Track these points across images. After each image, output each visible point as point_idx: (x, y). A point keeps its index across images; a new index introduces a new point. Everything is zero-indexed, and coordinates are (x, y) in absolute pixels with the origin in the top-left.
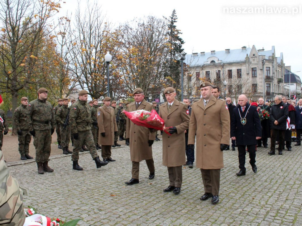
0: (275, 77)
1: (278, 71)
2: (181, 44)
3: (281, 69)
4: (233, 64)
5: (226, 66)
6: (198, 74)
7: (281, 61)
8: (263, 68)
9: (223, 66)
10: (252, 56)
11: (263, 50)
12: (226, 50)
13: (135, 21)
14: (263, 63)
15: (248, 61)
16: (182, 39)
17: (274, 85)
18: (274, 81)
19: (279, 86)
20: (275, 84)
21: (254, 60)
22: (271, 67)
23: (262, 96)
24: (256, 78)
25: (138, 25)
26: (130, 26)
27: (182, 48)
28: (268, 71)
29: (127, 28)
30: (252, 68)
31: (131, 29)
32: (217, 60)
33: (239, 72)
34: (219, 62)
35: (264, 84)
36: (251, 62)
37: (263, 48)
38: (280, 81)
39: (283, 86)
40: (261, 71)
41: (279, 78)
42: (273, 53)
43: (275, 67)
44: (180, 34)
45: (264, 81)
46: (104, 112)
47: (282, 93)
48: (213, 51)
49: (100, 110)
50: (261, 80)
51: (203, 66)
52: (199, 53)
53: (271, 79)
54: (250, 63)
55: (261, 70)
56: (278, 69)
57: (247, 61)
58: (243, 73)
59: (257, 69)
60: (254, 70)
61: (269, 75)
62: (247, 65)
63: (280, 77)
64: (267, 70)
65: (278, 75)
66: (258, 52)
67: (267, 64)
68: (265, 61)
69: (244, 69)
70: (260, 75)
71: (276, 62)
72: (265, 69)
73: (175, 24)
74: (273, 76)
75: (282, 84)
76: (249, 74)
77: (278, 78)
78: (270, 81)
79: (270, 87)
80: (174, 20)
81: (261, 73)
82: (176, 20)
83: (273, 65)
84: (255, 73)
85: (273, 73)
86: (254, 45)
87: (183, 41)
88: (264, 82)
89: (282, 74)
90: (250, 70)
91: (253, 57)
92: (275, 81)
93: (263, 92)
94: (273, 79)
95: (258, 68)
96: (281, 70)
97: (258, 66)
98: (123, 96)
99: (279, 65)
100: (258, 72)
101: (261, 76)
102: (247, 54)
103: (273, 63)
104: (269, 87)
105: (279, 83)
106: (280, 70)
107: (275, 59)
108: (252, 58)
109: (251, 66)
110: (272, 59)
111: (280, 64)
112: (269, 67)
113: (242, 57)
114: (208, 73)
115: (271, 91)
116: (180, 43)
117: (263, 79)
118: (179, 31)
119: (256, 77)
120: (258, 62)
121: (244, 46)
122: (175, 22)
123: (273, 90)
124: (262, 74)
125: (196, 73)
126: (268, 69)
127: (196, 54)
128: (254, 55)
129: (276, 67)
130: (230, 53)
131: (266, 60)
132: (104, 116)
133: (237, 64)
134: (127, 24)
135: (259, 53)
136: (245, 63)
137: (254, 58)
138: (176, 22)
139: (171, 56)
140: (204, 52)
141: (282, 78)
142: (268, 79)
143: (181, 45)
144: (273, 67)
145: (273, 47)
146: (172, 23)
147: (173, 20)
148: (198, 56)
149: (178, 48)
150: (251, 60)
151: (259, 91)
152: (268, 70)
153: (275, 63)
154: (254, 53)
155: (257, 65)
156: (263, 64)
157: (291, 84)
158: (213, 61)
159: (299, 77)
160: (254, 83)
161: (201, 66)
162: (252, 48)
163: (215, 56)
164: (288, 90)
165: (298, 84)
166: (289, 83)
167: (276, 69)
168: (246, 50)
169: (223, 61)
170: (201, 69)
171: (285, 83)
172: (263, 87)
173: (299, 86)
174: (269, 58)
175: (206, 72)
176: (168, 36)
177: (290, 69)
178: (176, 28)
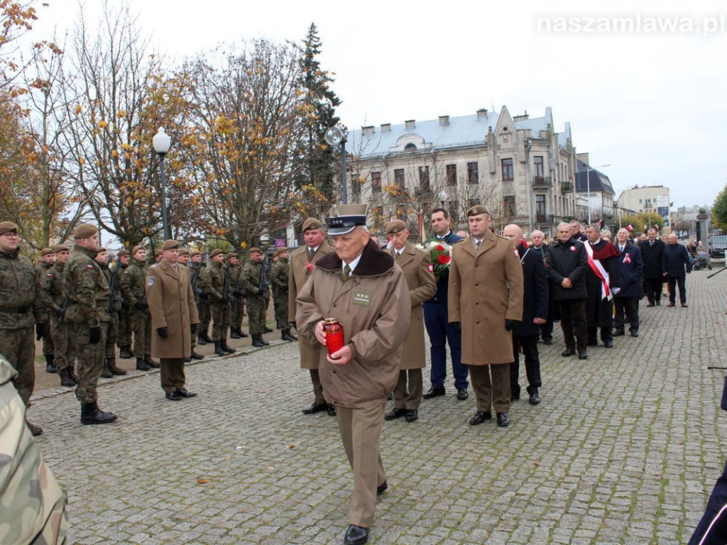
0: (555, 180)
1: (560, 166)
2: (334, 105)
3: (566, 159)
4: (458, 152)
5: (442, 155)
6: (376, 177)
7: (567, 142)
8: (528, 158)
9: (434, 155)
10: (500, 132)
11: (526, 116)
12: (440, 117)
13: (220, 52)
14: (526, 146)
15: (492, 143)
16: (335, 95)
17: (553, 197)
18: (553, 188)
19: (564, 199)
20: (555, 196)
21: (505, 141)
22: (545, 155)
23: (528, 225)
24: (511, 182)
25: (229, 61)
26: (209, 64)
27: (334, 116)
28: (540, 166)
29: (201, 67)
30: (502, 160)
31: (212, 70)
32: (421, 141)
33: (472, 168)
34: (428, 146)
35: (531, 196)
36: (499, 146)
37: (526, 112)
38: (566, 188)
39: (573, 201)
40: (523, 166)
41: (564, 181)
43: (554, 156)
44: (330, 82)
45: (531, 189)
46: (164, 277)
47: (572, 215)
48: (409, 121)
49: (154, 273)
50: (523, 187)
51: (386, 157)
52: (377, 125)
53: (547, 184)
54: (497, 148)
55: (523, 163)
56: (560, 161)
57: (489, 144)
58: (483, 171)
59: (514, 160)
60: (506, 164)
61: (540, 174)
62: (491, 152)
63: (566, 179)
64: (536, 164)
65: (560, 174)
66: (515, 121)
67: (537, 151)
68: (530, 141)
69: (484, 161)
70: (520, 174)
71: (556, 144)
72: (532, 161)
73: (316, 58)
74: (551, 178)
75: (571, 194)
76: (496, 174)
77: (561, 181)
78: (544, 189)
79: (544, 202)
80: (313, 49)
81: (523, 171)
82: (318, 49)
83: (551, 152)
84: (510, 171)
85: (551, 171)
86: (504, 106)
87: (337, 100)
88: (531, 192)
89: (570, 170)
90: (499, 164)
91: (504, 132)
92: (555, 188)
93: (530, 215)
94: (550, 184)
95: (516, 159)
96: (569, 163)
97: (516, 155)
98: (197, 234)
99: (563, 150)
100: (517, 168)
101: (523, 178)
102: (490, 127)
104: (542, 203)
105: (564, 194)
106: (565, 164)
107: (553, 138)
108: (500, 135)
109: (499, 154)
110: (548, 138)
111: (566, 149)
112: (542, 157)
113: (478, 135)
114: (399, 174)
115: (548, 213)
116: (331, 104)
117: (528, 184)
118: (329, 76)
119: (512, 179)
120: (515, 144)
121: (481, 108)
122: (316, 52)
123: (551, 210)
124: (525, 173)
125: (372, 173)
126: (539, 160)
127: (370, 130)
128: (505, 129)
129: (557, 156)
130: (451, 124)
131: (534, 139)
132: (163, 287)
133: (468, 150)
134: (201, 58)
135: (518, 125)
136: (486, 147)
137: (505, 137)
138: (319, 52)
139: (311, 135)
140: (389, 125)
141: (571, 181)
142: (540, 184)
143: (332, 108)
144: (550, 155)
145: (549, 111)
146: (310, 54)
147: (310, 48)
148: (374, 133)
149: (325, 115)
150: (499, 140)
151: (520, 212)
152: (540, 162)
153: (554, 147)
154: (505, 123)
155: (514, 151)
156: (528, 149)
157: (591, 195)
158: (410, 146)
159: (607, 178)
160: (508, 195)
161: (384, 158)
162: (499, 113)
163: (415, 132)
164: (585, 208)
165: (607, 193)
166: (587, 191)
167: (558, 161)
168: (487, 118)
169: (434, 145)
170: (383, 163)
171: (577, 191)
172: (529, 204)
173: (608, 197)
174: (540, 136)
175: (395, 170)
176: (302, 87)
177: (588, 161)
178: (319, 68)
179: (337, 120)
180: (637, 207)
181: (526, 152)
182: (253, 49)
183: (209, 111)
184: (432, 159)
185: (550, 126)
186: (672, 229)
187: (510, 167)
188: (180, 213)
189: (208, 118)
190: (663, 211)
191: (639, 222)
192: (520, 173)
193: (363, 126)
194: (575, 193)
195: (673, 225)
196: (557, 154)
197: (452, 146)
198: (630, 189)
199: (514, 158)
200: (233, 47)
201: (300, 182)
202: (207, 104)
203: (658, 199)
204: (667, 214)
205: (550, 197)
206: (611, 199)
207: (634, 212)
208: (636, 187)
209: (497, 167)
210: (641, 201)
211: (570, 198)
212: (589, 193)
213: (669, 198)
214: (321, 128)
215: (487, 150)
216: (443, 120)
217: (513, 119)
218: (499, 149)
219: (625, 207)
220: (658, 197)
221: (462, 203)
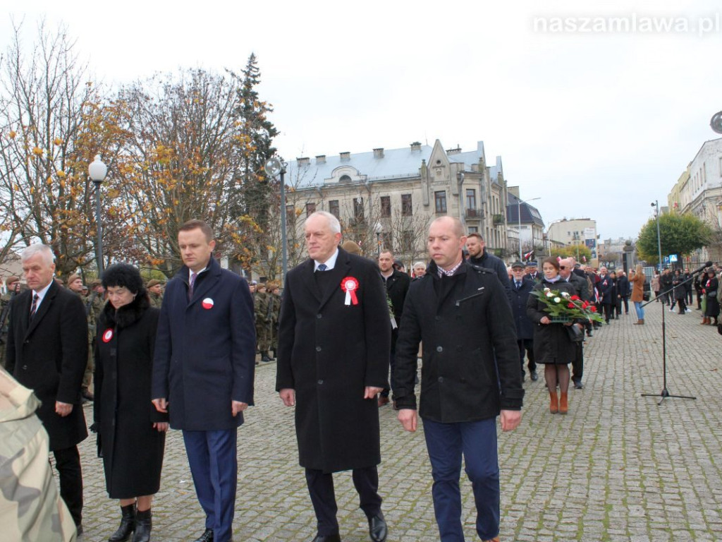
0: (487, 212)
1: (492, 198)
2: (271, 136)
3: (498, 192)
4: (392, 184)
5: (376, 187)
6: (311, 209)
7: (499, 175)
8: (460, 191)
9: (368, 186)
10: (433, 166)
11: (459, 150)
12: (374, 150)
13: (156, 80)
14: (459, 179)
15: (425, 176)
16: (273, 125)
17: (485, 229)
18: (485, 221)
19: (496, 231)
20: (487, 228)
21: (439, 173)
22: (477, 188)
25: (166, 90)
26: (145, 92)
27: (272, 146)
28: (472, 199)
29: (136, 95)
30: (436, 192)
31: (147, 98)
32: (356, 173)
33: (406, 200)
34: (362, 178)
36: (432, 179)
37: (458, 146)
38: (497, 221)
39: (505, 233)
40: (456, 198)
41: (496, 213)
42: (481, 158)
43: (486, 188)
44: (268, 112)
47: (504, 247)
48: (344, 153)
51: (321, 189)
52: (312, 157)
53: (479, 216)
54: (430, 180)
55: (456, 195)
56: (492, 194)
57: (423, 176)
58: (416, 203)
59: (447, 193)
60: (440, 196)
61: (473, 207)
62: (425, 185)
63: (498, 212)
64: (469, 196)
65: (492, 207)
66: (448, 154)
67: (469, 183)
68: (463, 174)
69: (417, 193)
70: (453, 207)
71: (488, 177)
72: (464, 193)
73: (255, 88)
74: (483, 210)
75: (503, 226)
76: (430, 206)
77: (493, 213)
78: (476, 221)
81: (456, 203)
82: (257, 79)
83: (483, 185)
84: (443, 203)
85: (483, 203)
86: (437, 140)
87: (275, 130)
89: (501, 203)
90: (432, 196)
91: (437, 165)
92: (487, 221)
94: (482, 217)
95: (449, 191)
96: (500, 196)
97: (449, 188)
99: (494, 183)
100: (450, 201)
101: (455, 211)
103: (481, 180)
105: (495, 226)
106: (497, 197)
107: (485, 171)
108: (434, 168)
109: (432, 187)
110: (479, 171)
111: (497, 182)
112: (474, 190)
113: (412, 167)
114: (334, 205)
116: (268, 135)
117: (461, 216)
118: (267, 106)
119: (445, 212)
120: (448, 177)
121: (415, 141)
122: (254, 82)
124: (458, 205)
125: (307, 205)
126: (471, 193)
127: (305, 161)
128: (439, 162)
129: (489, 190)
130: (385, 157)
131: (466, 172)
133: (402, 183)
134: (137, 87)
135: (451, 158)
136: (420, 179)
137: (439, 170)
138: (258, 83)
139: (247, 165)
140: (324, 156)
141: (502, 214)
142: (473, 216)
143: (270, 139)
144: (482, 188)
145: (481, 145)
146: (248, 84)
147: (249, 77)
148: (309, 164)
149: (262, 146)
150: (433, 173)
152: (472, 195)
153: (486, 180)
154: (438, 157)
155: (447, 184)
156: (460, 182)
157: (522, 228)
158: (345, 178)
159: (536, 211)
161: (319, 189)
162: (433, 146)
163: (350, 164)
164: (517, 240)
165: (537, 226)
166: (518, 223)
167: (490, 194)
168: (421, 151)
169: (368, 177)
170: (318, 195)
171: (508, 224)
173: (538, 230)
174: (472, 170)
175: (330, 202)
176: (240, 118)
177: (518, 193)
178: (257, 98)
179: (275, 150)
180: (566, 239)
181: (458, 185)
182: (190, 79)
183: (144, 140)
184: (366, 191)
185: (482, 159)
186: (600, 261)
187: (443, 199)
190: (591, 243)
192: (453, 205)
193: (299, 157)
194: (506, 226)
195: (600, 256)
196: (489, 187)
197: (386, 179)
198: (559, 221)
199: (447, 190)
200: (170, 76)
201: (235, 212)
202: (142, 133)
203: (585, 232)
204: (594, 246)
205: (482, 229)
206: (541, 231)
207: (563, 244)
208: (565, 220)
209: (430, 199)
210: (569, 233)
211: (502, 230)
212: (520, 225)
213: (596, 231)
214: (257, 158)
215: (420, 183)
216: (377, 153)
217: (446, 152)
218: (432, 182)
219: (554, 240)
220: (586, 229)
221: (397, 235)
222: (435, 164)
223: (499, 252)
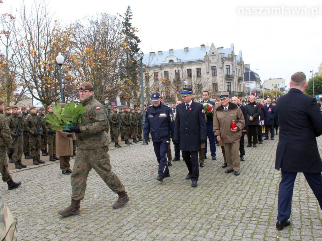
0: (235, 76)
1: (237, 70)
2: (137, 43)
3: (240, 67)
4: (192, 63)
5: (185, 65)
6: (156, 74)
7: (240, 59)
8: (223, 66)
9: (182, 65)
10: (211, 55)
11: (222, 48)
12: (184, 48)
13: (86, 19)
14: (222, 61)
15: (207, 60)
16: (138, 38)
17: (234, 83)
18: (234, 79)
19: (239, 84)
20: (235, 83)
21: (213, 58)
22: (231, 65)
25: (91, 23)
26: (81, 24)
27: (137, 48)
28: (228, 70)
29: (78, 26)
30: (212, 67)
31: (83, 27)
32: (176, 59)
33: (199, 71)
34: (179, 61)
35: (225, 83)
36: (210, 61)
37: (222, 46)
38: (240, 79)
40: (221, 69)
41: (239, 76)
42: (232, 51)
44: (136, 32)
45: (225, 80)
47: (243, 91)
48: (171, 50)
50: (221, 79)
51: (161, 66)
52: (156, 52)
53: (231, 78)
54: (209, 62)
55: (221, 68)
56: (237, 68)
57: (206, 60)
58: (203, 72)
60: (214, 69)
61: (229, 73)
62: (207, 64)
63: (240, 75)
65: (238, 73)
66: (217, 50)
67: (227, 63)
68: (224, 59)
69: (204, 67)
71: (236, 60)
72: (225, 67)
73: (130, 21)
74: (233, 75)
75: (242, 82)
76: (209, 73)
78: (230, 80)
79: (230, 85)
80: (129, 17)
82: (131, 17)
83: (233, 63)
84: (215, 72)
85: (233, 72)
86: (212, 43)
87: (139, 40)
89: (242, 71)
90: (210, 69)
91: (213, 55)
95: (218, 66)
97: (218, 65)
99: (238, 62)
100: (218, 71)
101: (221, 75)
102: (206, 53)
103: (232, 61)
104: (229, 86)
105: (239, 82)
106: (239, 69)
107: (234, 57)
108: (211, 56)
109: (210, 64)
110: (232, 57)
111: (240, 62)
112: (229, 66)
113: (202, 56)
114: (166, 73)
115: (232, 90)
116: (136, 42)
117: (223, 77)
118: (135, 29)
119: (216, 76)
120: (217, 60)
121: (203, 44)
122: (130, 19)
123: (233, 89)
124: (222, 73)
125: (154, 73)
126: (228, 67)
127: (153, 54)
128: (213, 53)
130: (189, 51)
131: (226, 58)
133: (197, 63)
134: (78, 22)
135: (219, 51)
137: (213, 57)
139: (127, 56)
140: (161, 51)
141: (242, 76)
142: (229, 78)
143: (137, 44)
144: (233, 65)
145: (232, 45)
147: (127, 17)
148: (155, 55)
149: (134, 47)
150: (211, 58)
151: (219, 90)
152: (228, 68)
153: (234, 61)
154: (213, 51)
155: (217, 63)
156: (223, 62)
157: (251, 83)
158: (171, 61)
159: (258, 75)
160: (215, 82)
161: (159, 66)
162: (211, 46)
163: (173, 54)
164: (248, 88)
165: (258, 82)
166: (249, 81)
167: (236, 67)
168: (205, 48)
169: (181, 60)
170: (159, 68)
171: (245, 81)
172: (224, 86)
173: (258, 83)
174: (228, 56)
175: (165, 72)
176: (124, 34)
177: (249, 67)
178: (131, 26)
179: (139, 49)
180: (271, 88)
181: (222, 63)
182: (101, 18)
183: (81, 45)
184: (181, 67)
188: (69, 91)
189: (81, 49)
190: (282, 89)
191: (272, 94)
192: (220, 73)
193: (150, 52)
194: (244, 81)
196: (236, 64)
197: (190, 61)
198: (268, 80)
200: (92, 17)
201: (122, 77)
202: (81, 42)
203: (280, 84)
204: (284, 91)
205: (233, 83)
206: (260, 84)
207: (269, 90)
208: (271, 79)
209: (209, 70)
210: (272, 85)
211: (242, 84)
212: (250, 82)
213: (285, 84)
214: (132, 53)
215: (205, 63)
216: (186, 49)
217: (216, 49)
218: (210, 62)
219: (265, 88)
220: (280, 83)
221: (194, 86)
222: (211, 54)
223: (240, 93)
